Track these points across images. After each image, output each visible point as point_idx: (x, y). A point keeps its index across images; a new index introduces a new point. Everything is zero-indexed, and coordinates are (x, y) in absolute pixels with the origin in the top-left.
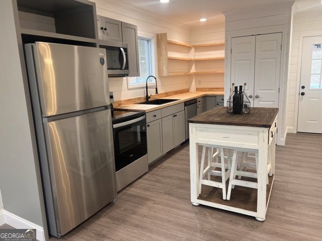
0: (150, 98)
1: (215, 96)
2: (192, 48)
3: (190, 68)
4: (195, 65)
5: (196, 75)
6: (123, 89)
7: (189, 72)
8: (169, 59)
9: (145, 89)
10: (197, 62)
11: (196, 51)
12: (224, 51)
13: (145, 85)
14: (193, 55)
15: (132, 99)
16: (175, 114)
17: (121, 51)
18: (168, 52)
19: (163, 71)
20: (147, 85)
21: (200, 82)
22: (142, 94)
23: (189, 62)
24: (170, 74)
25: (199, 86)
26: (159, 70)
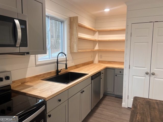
0: (60, 72)
1: (114, 69)
2: (97, 31)
3: (94, 46)
4: (98, 44)
5: (99, 51)
6: (29, 65)
7: (94, 49)
8: (79, 38)
9: (56, 64)
10: (100, 42)
11: (99, 34)
12: (124, 35)
13: (56, 61)
14: (97, 37)
15: (40, 75)
16: (83, 90)
17: (14, 23)
18: (79, 33)
19: (74, 48)
20: (57, 60)
21: (101, 57)
22: (52, 69)
23: (94, 42)
24: (79, 51)
25: (101, 60)
26: (71, 47)
